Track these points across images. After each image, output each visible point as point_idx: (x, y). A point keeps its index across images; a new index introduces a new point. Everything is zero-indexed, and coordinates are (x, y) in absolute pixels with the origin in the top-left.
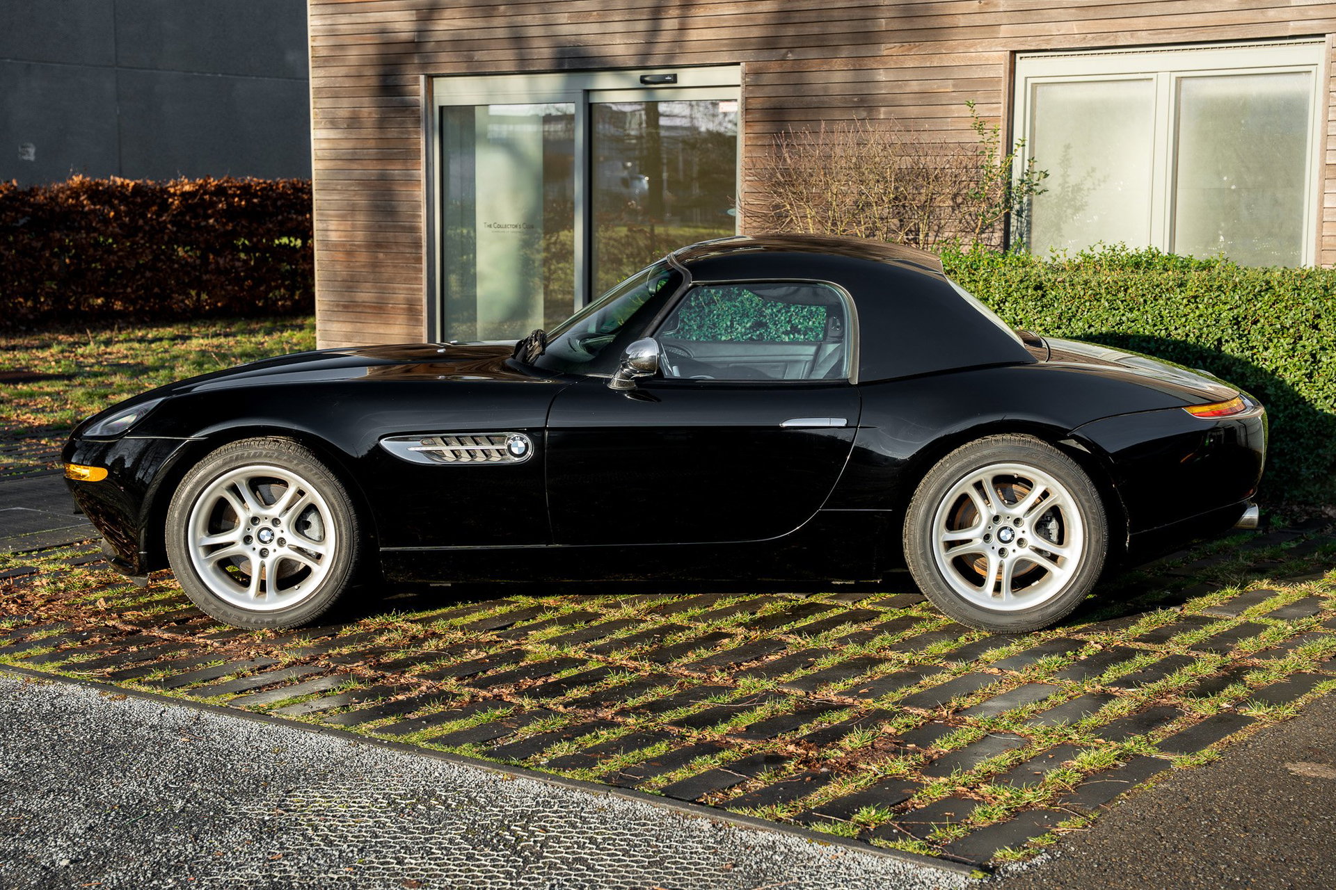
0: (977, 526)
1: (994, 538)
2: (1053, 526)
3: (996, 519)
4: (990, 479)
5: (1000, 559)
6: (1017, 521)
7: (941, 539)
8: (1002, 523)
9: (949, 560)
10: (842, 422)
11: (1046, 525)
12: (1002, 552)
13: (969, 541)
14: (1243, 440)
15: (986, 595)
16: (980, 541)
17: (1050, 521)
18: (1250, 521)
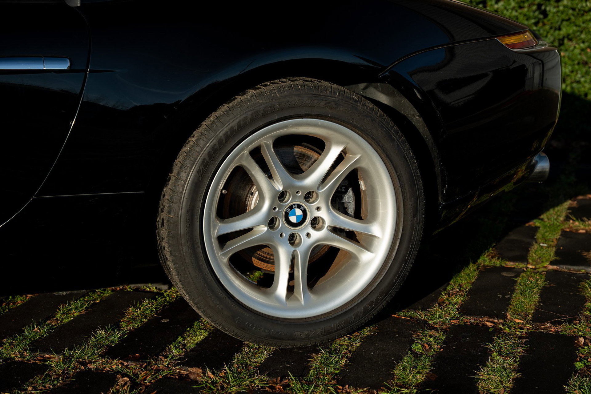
0: (258, 208)
1: (281, 223)
2: (349, 198)
3: (282, 195)
4: (271, 143)
5: (292, 249)
6: (308, 196)
7: (216, 233)
8: (289, 201)
9: (225, 260)
10: (64, 66)
11: (342, 198)
12: (292, 239)
13: (249, 230)
14: (537, 80)
15: (278, 299)
16: (265, 229)
17: (346, 192)
18: (542, 173)
